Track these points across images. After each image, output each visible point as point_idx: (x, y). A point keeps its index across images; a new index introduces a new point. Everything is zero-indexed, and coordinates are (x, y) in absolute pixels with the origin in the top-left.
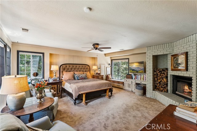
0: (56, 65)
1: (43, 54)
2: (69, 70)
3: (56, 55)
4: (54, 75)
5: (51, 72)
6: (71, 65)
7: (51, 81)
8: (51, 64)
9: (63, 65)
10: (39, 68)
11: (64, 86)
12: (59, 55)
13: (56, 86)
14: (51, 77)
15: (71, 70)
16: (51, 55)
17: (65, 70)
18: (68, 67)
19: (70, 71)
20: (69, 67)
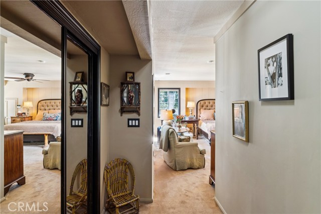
0: (193, 101)
1: (179, 89)
2: (208, 108)
3: (193, 89)
4: (191, 113)
5: (187, 109)
6: (211, 101)
7: (187, 119)
8: (187, 100)
9: (201, 102)
10: (176, 105)
11: (201, 126)
12: (196, 88)
13: (192, 125)
14: (187, 115)
15: (210, 107)
16: (187, 89)
17: (204, 107)
18: (207, 104)
19: (210, 109)
20: (209, 104)
